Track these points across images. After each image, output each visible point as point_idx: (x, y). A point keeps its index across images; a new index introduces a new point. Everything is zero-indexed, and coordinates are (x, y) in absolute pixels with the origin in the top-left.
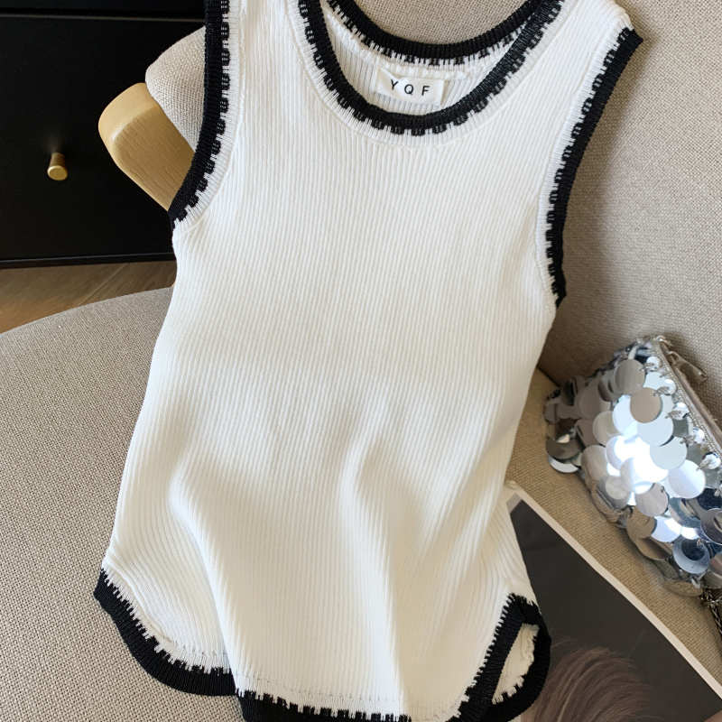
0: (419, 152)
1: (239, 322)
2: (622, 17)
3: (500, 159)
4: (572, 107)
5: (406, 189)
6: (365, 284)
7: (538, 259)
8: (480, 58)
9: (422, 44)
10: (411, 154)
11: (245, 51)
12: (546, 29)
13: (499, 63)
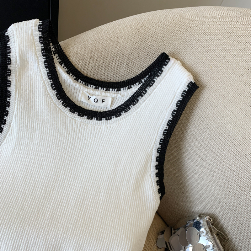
0: (99, 127)
1: (4, 206)
2: (189, 77)
3: (135, 133)
4: (167, 113)
5: (92, 143)
6: (69, 187)
7: (152, 178)
8: (128, 89)
9: (103, 82)
10: (96, 128)
11: (19, 81)
12: (156, 79)
13: (135, 92)
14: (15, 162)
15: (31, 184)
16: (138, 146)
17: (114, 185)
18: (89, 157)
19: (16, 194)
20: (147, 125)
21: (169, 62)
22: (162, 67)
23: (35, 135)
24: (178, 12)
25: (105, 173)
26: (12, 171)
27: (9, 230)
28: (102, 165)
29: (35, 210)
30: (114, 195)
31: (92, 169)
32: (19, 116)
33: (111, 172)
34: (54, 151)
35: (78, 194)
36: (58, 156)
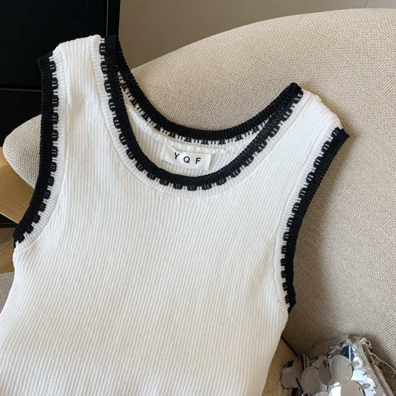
2: (335, 120)
3: (248, 209)
4: (299, 177)
5: (182, 226)
6: (149, 293)
7: (275, 279)
8: (236, 141)
9: (197, 130)
10: (187, 203)
11: (70, 132)
12: (282, 124)
13: (248, 146)
14: (64, 256)
15: (90, 289)
16: (253, 230)
17: (217, 291)
18: (178, 247)
19: (68, 306)
20: (268, 197)
21: (302, 97)
22: (291, 105)
23: (94, 214)
24: (315, 18)
25: (203, 272)
26: (60, 270)
27: (59, 360)
28: (197, 259)
29: (98, 329)
30: (218, 306)
31: (183, 266)
32: (71, 186)
33: (211, 271)
34: (124, 237)
35: (163, 305)
36: (131, 246)
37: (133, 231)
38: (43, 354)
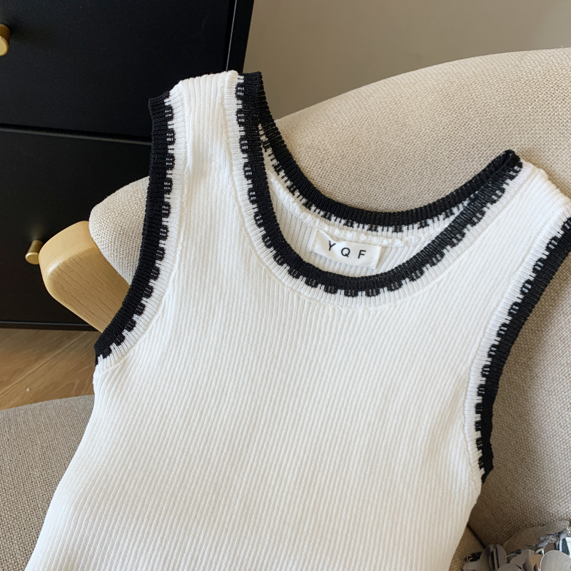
0: (350, 312)
1: (144, 475)
3: (432, 329)
4: (511, 287)
5: (334, 347)
6: (283, 441)
7: (466, 431)
8: (419, 228)
9: (362, 210)
10: (342, 314)
11: (187, 206)
12: (489, 208)
13: (438, 236)
16: (438, 359)
17: (382, 444)
18: (327, 378)
19: (168, 452)
20: (462, 312)
21: (520, 171)
22: (503, 181)
23: (212, 323)
24: (543, 58)
25: (362, 416)
26: (160, 400)
27: (155, 529)
28: (354, 397)
30: (381, 467)
31: (332, 405)
32: (183, 281)
33: (374, 415)
34: (251, 358)
35: (302, 460)
36: (260, 371)
37: (265, 350)
38: (132, 519)
